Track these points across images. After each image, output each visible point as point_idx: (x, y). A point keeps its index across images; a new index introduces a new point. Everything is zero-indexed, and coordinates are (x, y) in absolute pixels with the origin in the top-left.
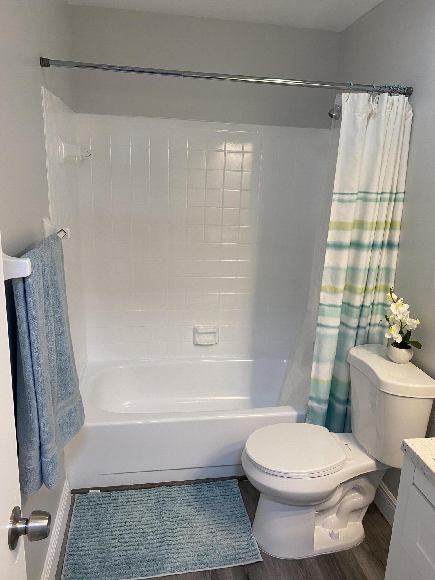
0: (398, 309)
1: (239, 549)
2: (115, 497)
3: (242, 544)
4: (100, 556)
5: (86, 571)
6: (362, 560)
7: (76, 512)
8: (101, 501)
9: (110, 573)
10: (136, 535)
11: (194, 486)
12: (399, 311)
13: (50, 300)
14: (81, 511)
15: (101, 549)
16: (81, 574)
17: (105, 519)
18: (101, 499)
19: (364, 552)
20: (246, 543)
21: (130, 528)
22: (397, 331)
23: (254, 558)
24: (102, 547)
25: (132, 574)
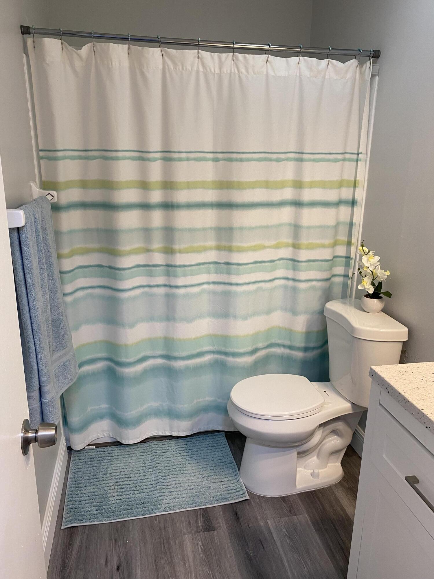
0: (369, 261)
1: (228, 490)
2: (109, 452)
3: (230, 486)
4: (98, 500)
5: (85, 514)
6: (341, 495)
7: (73, 465)
8: (96, 455)
9: (108, 515)
10: (131, 482)
11: (184, 440)
12: (370, 263)
13: (42, 254)
14: (78, 464)
15: (99, 495)
16: (81, 516)
17: (102, 470)
18: (96, 453)
19: (343, 489)
20: (233, 485)
21: (125, 476)
22: (369, 282)
23: (241, 497)
24: (100, 493)
25: (129, 514)
